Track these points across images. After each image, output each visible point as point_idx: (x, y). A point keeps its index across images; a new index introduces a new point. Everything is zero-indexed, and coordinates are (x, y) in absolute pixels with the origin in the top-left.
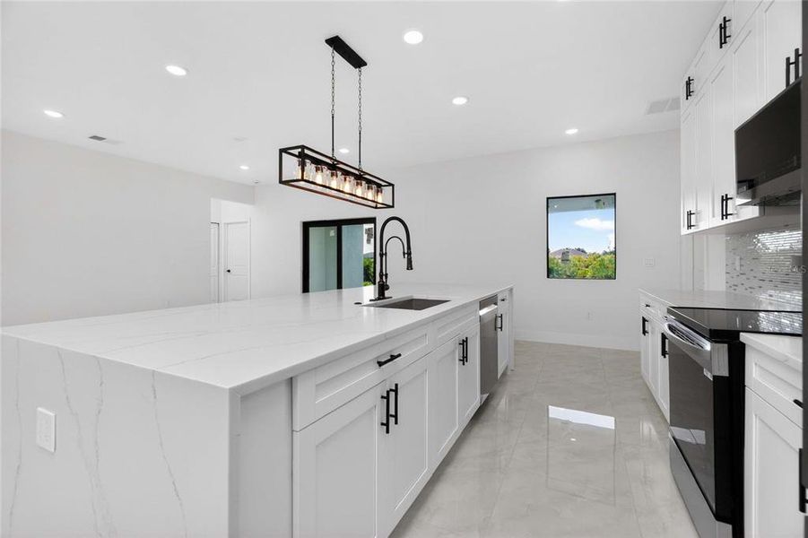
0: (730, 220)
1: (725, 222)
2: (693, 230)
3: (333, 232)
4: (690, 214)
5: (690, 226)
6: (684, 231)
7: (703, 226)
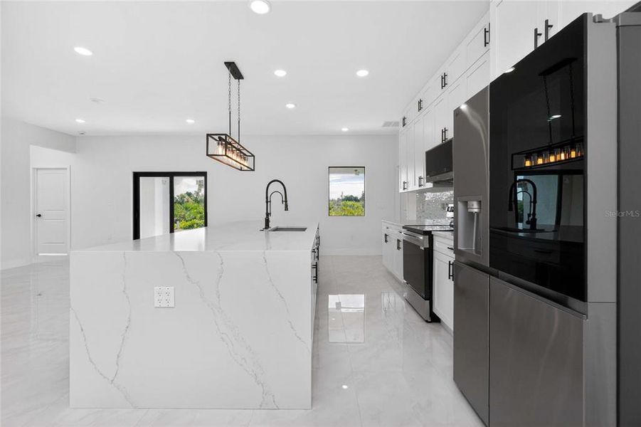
0: (422, 188)
1: (420, 188)
2: (406, 190)
3: (167, 179)
4: (404, 183)
5: (404, 189)
6: (401, 190)
7: (410, 189)
